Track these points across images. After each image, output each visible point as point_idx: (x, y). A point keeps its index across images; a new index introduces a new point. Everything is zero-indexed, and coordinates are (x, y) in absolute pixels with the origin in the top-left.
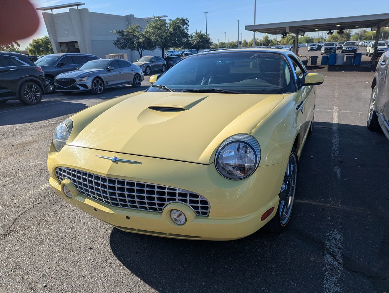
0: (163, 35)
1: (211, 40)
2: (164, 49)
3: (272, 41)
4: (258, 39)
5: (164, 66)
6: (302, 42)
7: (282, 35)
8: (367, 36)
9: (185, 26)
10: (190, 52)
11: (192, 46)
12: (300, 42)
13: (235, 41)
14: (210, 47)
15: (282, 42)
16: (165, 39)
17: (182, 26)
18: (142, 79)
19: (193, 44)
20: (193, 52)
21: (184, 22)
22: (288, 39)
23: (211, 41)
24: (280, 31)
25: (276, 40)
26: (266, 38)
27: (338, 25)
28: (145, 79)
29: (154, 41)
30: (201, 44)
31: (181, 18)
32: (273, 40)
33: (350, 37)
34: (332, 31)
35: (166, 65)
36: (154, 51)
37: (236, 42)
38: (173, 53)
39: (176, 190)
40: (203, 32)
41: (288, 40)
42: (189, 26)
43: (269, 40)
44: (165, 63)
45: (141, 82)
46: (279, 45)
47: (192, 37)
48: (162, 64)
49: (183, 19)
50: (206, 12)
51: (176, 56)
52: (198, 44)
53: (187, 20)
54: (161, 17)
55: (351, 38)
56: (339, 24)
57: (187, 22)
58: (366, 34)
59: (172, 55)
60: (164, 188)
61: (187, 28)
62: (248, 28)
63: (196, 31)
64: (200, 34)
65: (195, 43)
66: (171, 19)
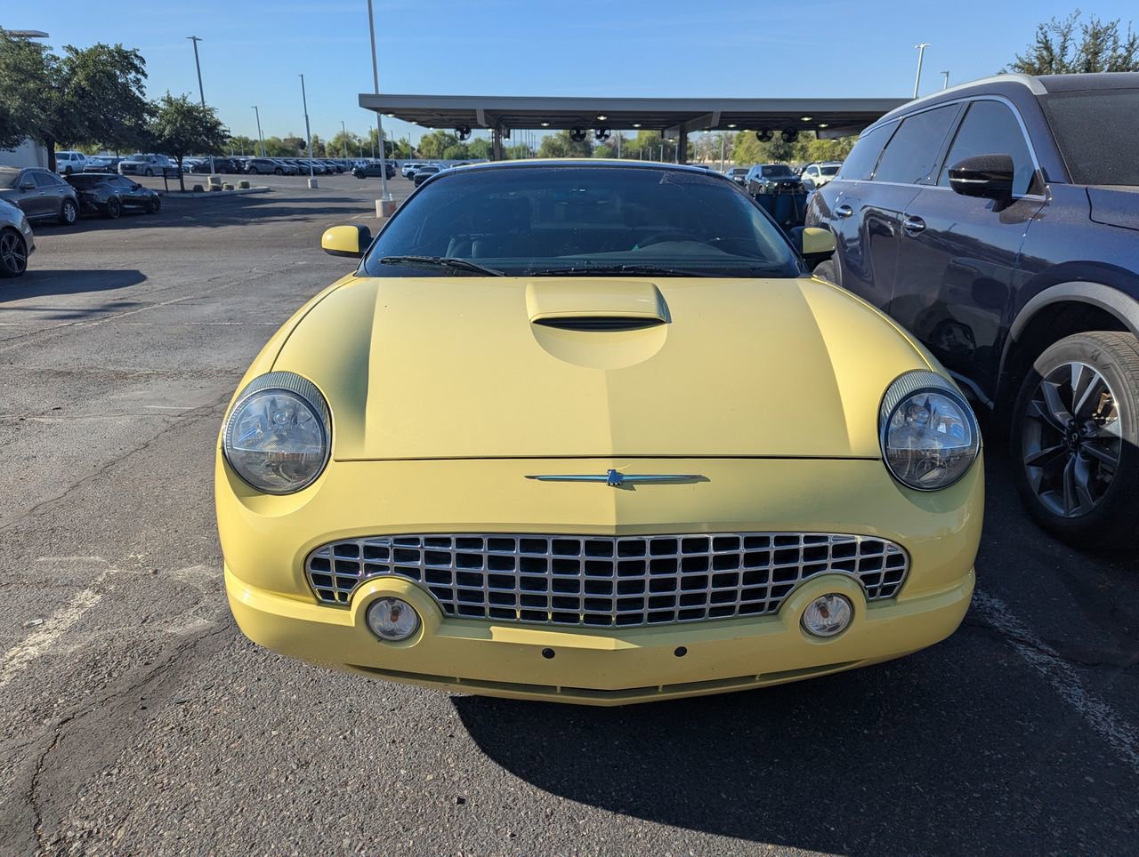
0: (49, 99)
1: (221, 128)
2: (56, 144)
3: (396, 145)
4: (355, 137)
5: (69, 205)
6: (477, 154)
7: (457, 130)
8: (629, 150)
9: (132, 75)
10: (143, 162)
11: (159, 141)
12: (474, 155)
13: (282, 138)
14: (222, 151)
15: (424, 151)
16: (60, 111)
17: (118, 73)
18: (29, 249)
19: (161, 136)
20: (154, 162)
21: (126, 61)
22: (440, 143)
23: (223, 131)
24: (451, 120)
25: (406, 145)
26: (378, 135)
27: (600, 116)
28: (37, 248)
29: (19, 115)
30: (190, 139)
31: (112, 47)
32: (399, 144)
33: (593, 149)
34: (607, 132)
35: (76, 200)
36: (15, 149)
37: (285, 140)
38: (75, 162)
39: (825, 539)
40: (193, 100)
41: (442, 148)
42: (146, 76)
43: (389, 143)
44: (73, 194)
45: (27, 257)
46: (418, 158)
47: (153, 113)
48: (62, 196)
49: (119, 51)
50: (195, 39)
51: (85, 172)
52: (177, 138)
53: (136, 56)
54: (30, 36)
55: (595, 152)
56: (604, 116)
57: (137, 62)
58: (624, 145)
59: (74, 170)
60: (795, 540)
61: (139, 80)
62: (367, 101)
63: (166, 95)
64: (182, 106)
65: (166, 132)
66: (73, 46)
